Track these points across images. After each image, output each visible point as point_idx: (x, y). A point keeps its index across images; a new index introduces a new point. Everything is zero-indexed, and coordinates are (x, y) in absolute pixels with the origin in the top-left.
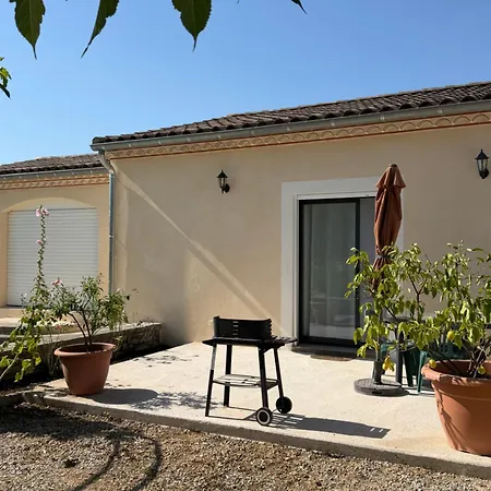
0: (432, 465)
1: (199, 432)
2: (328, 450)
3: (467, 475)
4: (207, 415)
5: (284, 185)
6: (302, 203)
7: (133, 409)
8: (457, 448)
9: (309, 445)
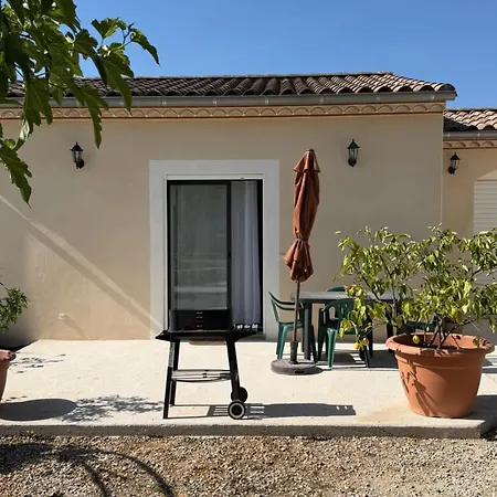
0: (416, 433)
1: (161, 437)
2: (314, 434)
3: (450, 437)
4: (165, 416)
5: (152, 163)
6: (170, 183)
7: (65, 423)
8: (428, 415)
9: (292, 432)
